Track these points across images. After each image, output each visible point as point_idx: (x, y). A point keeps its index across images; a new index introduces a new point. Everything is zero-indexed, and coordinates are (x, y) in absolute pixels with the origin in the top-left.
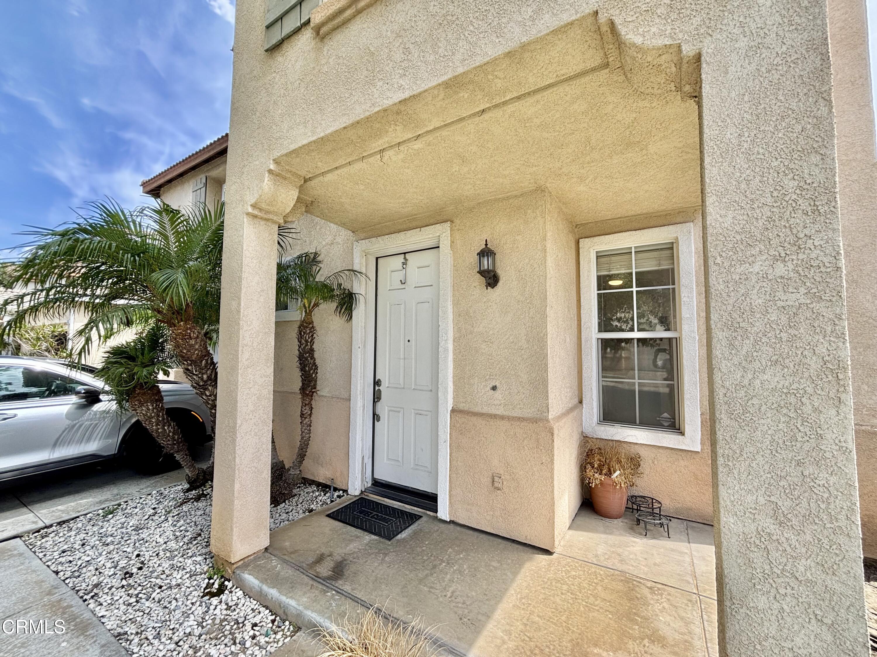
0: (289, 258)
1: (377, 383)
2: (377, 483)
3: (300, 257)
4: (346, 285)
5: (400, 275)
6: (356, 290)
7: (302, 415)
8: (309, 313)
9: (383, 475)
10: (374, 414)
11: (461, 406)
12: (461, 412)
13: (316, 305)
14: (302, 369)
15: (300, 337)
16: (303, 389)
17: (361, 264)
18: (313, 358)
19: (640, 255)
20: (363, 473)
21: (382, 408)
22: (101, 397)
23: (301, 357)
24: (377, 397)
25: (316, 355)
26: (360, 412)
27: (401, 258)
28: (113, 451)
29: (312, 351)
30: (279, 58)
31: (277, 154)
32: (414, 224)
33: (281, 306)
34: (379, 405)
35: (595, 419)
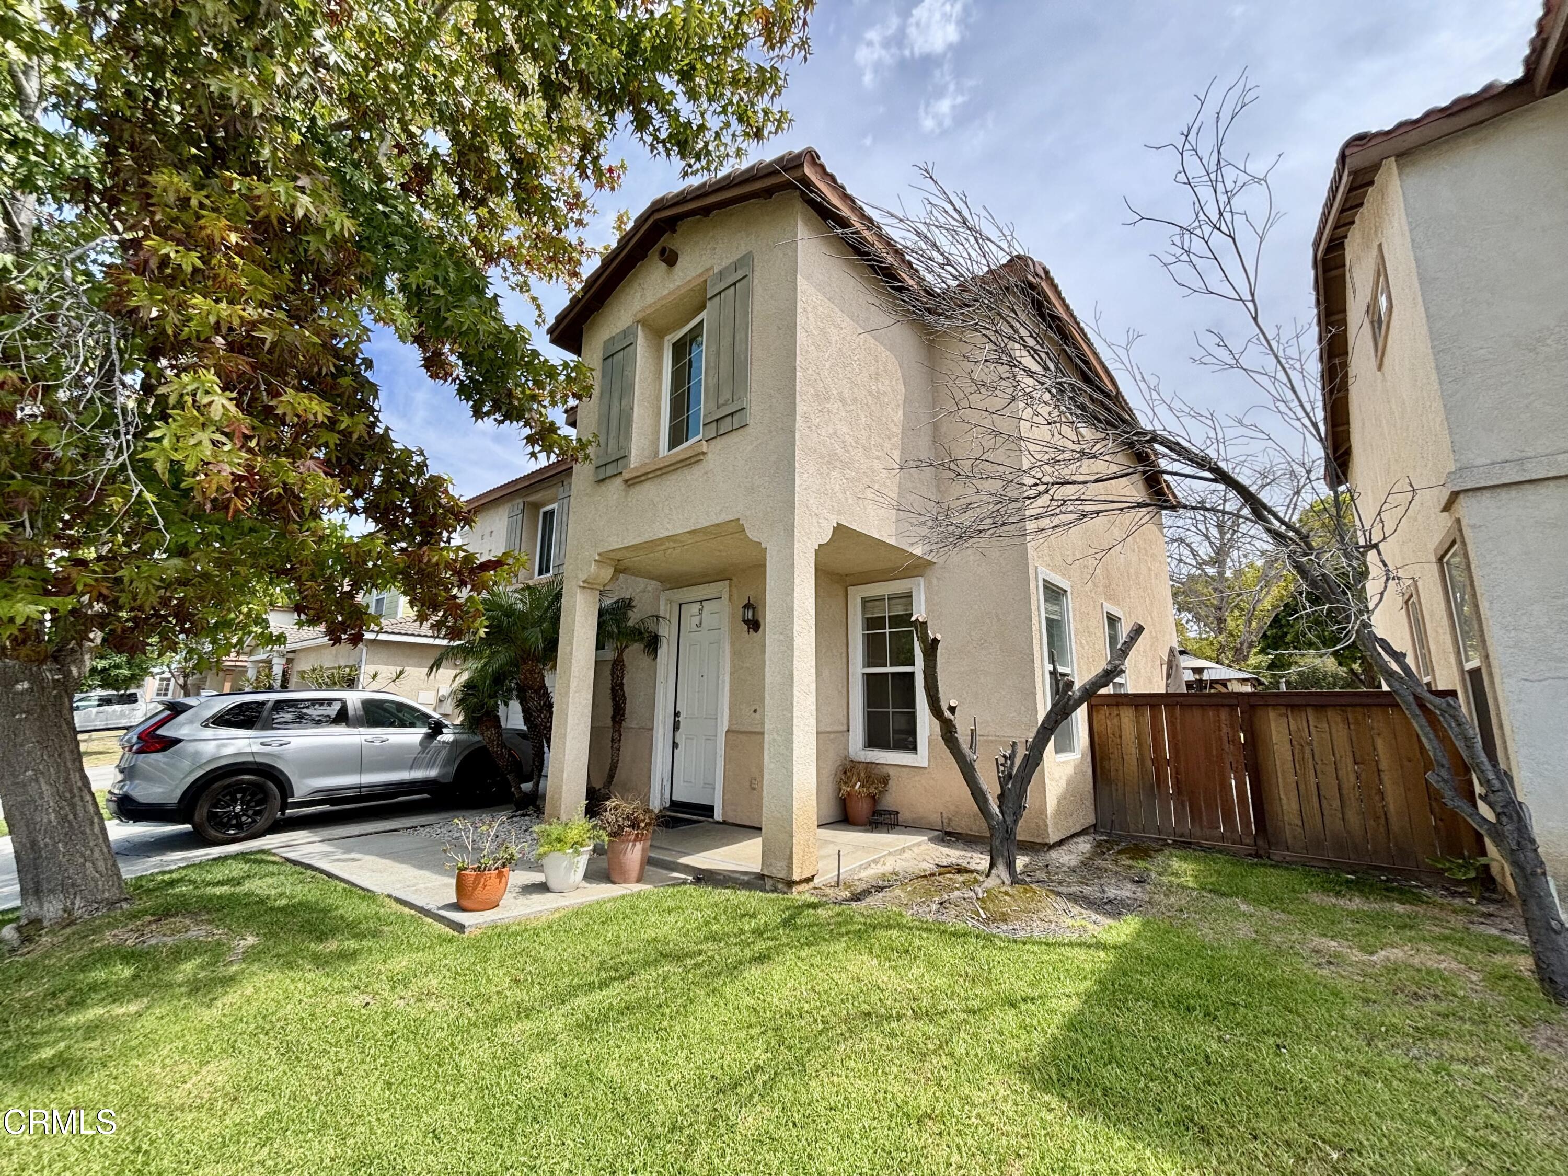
0: (609, 601)
1: (677, 714)
2: (673, 803)
3: (617, 602)
4: (652, 627)
5: (696, 620)
6: (661, 633)
7: (613, 740)
8: (621, 654)
9: (679, 797)
10: (674, 742)
11: (734, 728)
12: (733, 732)
13: (626, 647)
14: (614, 699)
15: (613, 674)
16: (613, 718)
17: (666, 610)
18: (622, 690)
19: (893, 601)
20: (662, 794)
21: (681, 737)
22: (445, 730)
23: (613, 689)
24: (676, 726)
25: (626, 688)
26: (660, 739)
27: (698, 606)
28: (449, 779)
29: (622, 684)
30: (603, 487)
31: (600, 550)
32: (705, 580)
33: (600, 646)
34: (678, 734)
35: (860, 744)
